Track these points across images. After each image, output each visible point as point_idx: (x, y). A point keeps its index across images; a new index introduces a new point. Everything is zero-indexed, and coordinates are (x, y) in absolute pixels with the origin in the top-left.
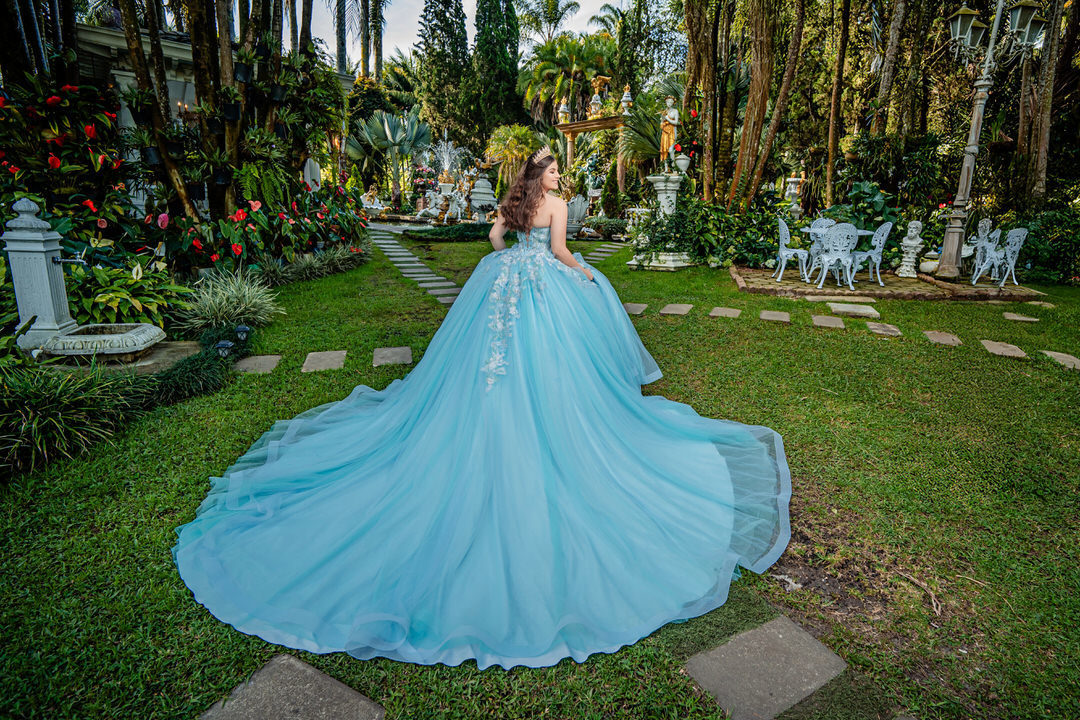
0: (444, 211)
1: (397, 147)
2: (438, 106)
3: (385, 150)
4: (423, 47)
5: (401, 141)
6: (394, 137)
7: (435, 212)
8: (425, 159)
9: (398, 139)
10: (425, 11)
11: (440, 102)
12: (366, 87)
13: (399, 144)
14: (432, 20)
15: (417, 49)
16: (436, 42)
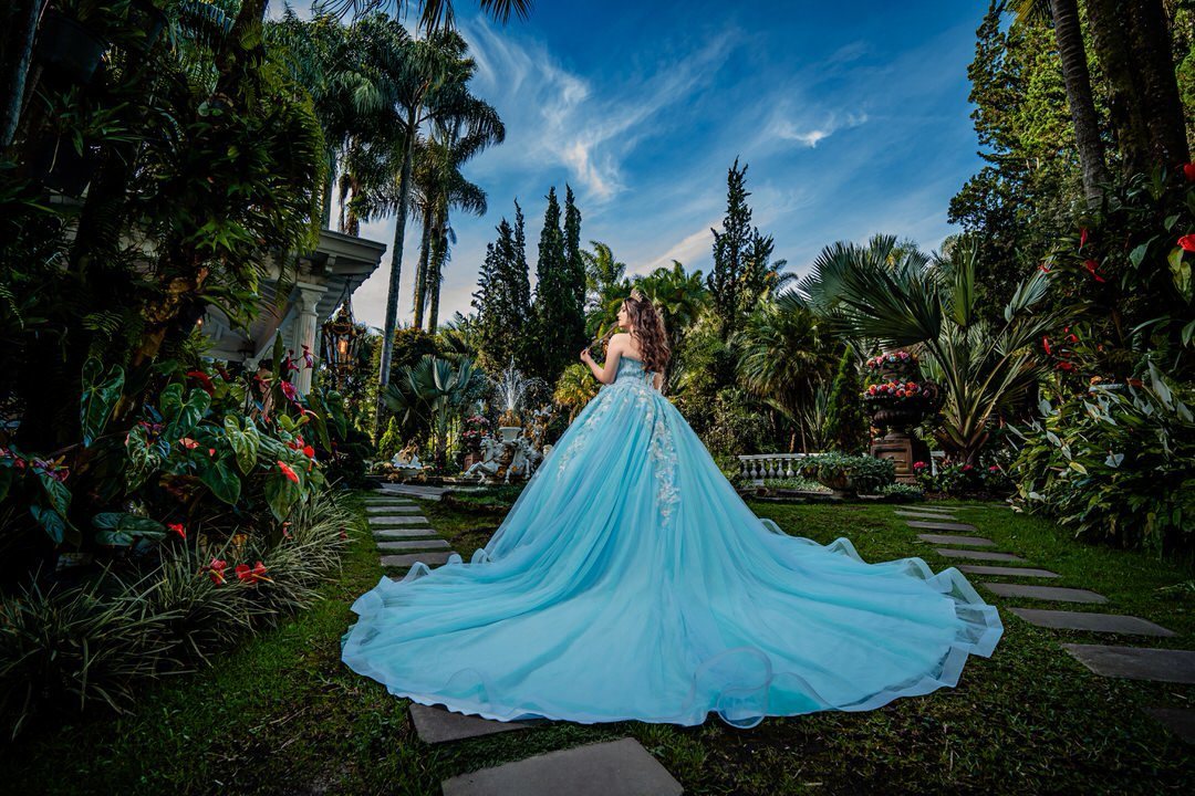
0: (506, 465)
1: (446, 398)
2: (495, 354)
3: (431, 401)
4: (483, 296)
5: (451, 389)
6: (443, 384)
7: (492, 466)
8: (479, 408)
9: (448, 387)
10: (487, 261)
11: (497, 349)
12: (417, 337)
13: (450, 393)
14: (494, 270)
15: (476, 299)
16: (497, 291)
